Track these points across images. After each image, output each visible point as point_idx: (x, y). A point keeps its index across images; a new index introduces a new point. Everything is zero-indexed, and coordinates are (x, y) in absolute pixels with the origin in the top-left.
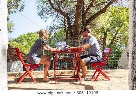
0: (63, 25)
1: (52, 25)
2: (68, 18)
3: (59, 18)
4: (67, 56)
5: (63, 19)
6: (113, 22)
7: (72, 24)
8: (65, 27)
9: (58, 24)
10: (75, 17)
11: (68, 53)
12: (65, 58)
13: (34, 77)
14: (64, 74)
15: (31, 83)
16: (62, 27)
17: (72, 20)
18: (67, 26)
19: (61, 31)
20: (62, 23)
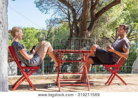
0: (66, 18)
1: (53, 17)
2: (74, 10)
3: (62, 9)
4: (70, 57)
5: (67, 11)
6: (128, 16)
8: (69, 22)
9: (61, 17)
10: (82, 9)
11: (72, 54)
12: (67, 60)
14: (69, 79)
16: (65, 21)
17: (77, 12)
18: (72, 20)
19: (64, 26)
20: (66, 16)
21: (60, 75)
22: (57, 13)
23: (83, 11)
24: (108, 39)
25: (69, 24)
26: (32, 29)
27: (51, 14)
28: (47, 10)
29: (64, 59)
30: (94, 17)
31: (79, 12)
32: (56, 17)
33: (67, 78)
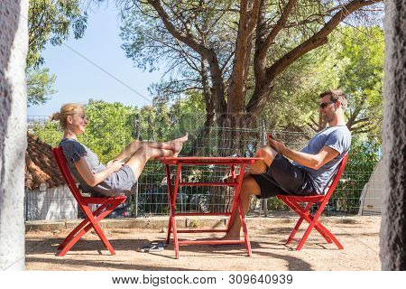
1: (167, 79)
2: (214, 62)
3: (188, 60)
4: (208, 173)
5: (199, 65)
7: (226, 77)
8: (205, 89)
10: (233, 57)
11: (212, 166)
12: (203, 180)
13: (109, 236)
14: (199, 229)
15: (100, 254)
16: (195, 88)
17: (224, 66)
19: (193, 99)
20: (197, 74)
21: (177, 218)
22: (176, 69)
23: (235, 61)
24: (299, 129)
25: (206, 95)
26: (117, 107)
27: (162, 71)
29: (193, 179)
30: (263, 77)
31: (227, 66)
32: (174, 78)
33: (195, 226)
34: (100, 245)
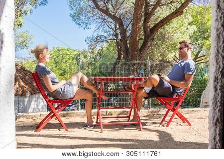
0: (113, 35)
1: (95, 35)
2: (121, 25)
3: (107, 23)
5: (113, 26)
7: (128, 35)
8: (117, 40)
9: (105, 34)
10: (132, 22)
13: (65, 120)
14: (113, 116)
15: (60, 130)
16: (112, 39)
17: (127, 27)
18: (120, 37)
19: (110, 45)
20: (112, 32)
21: (101, 110)
22: (101, 29)
23: (133, 25)
25: (117, 43)
26: (68, 50)
28: (87, 24)
29: (111, 89)
30: (149, 33)
31: (129, 27)
32: (99, 34)
33: (111, 115)
34: (59, 126)
